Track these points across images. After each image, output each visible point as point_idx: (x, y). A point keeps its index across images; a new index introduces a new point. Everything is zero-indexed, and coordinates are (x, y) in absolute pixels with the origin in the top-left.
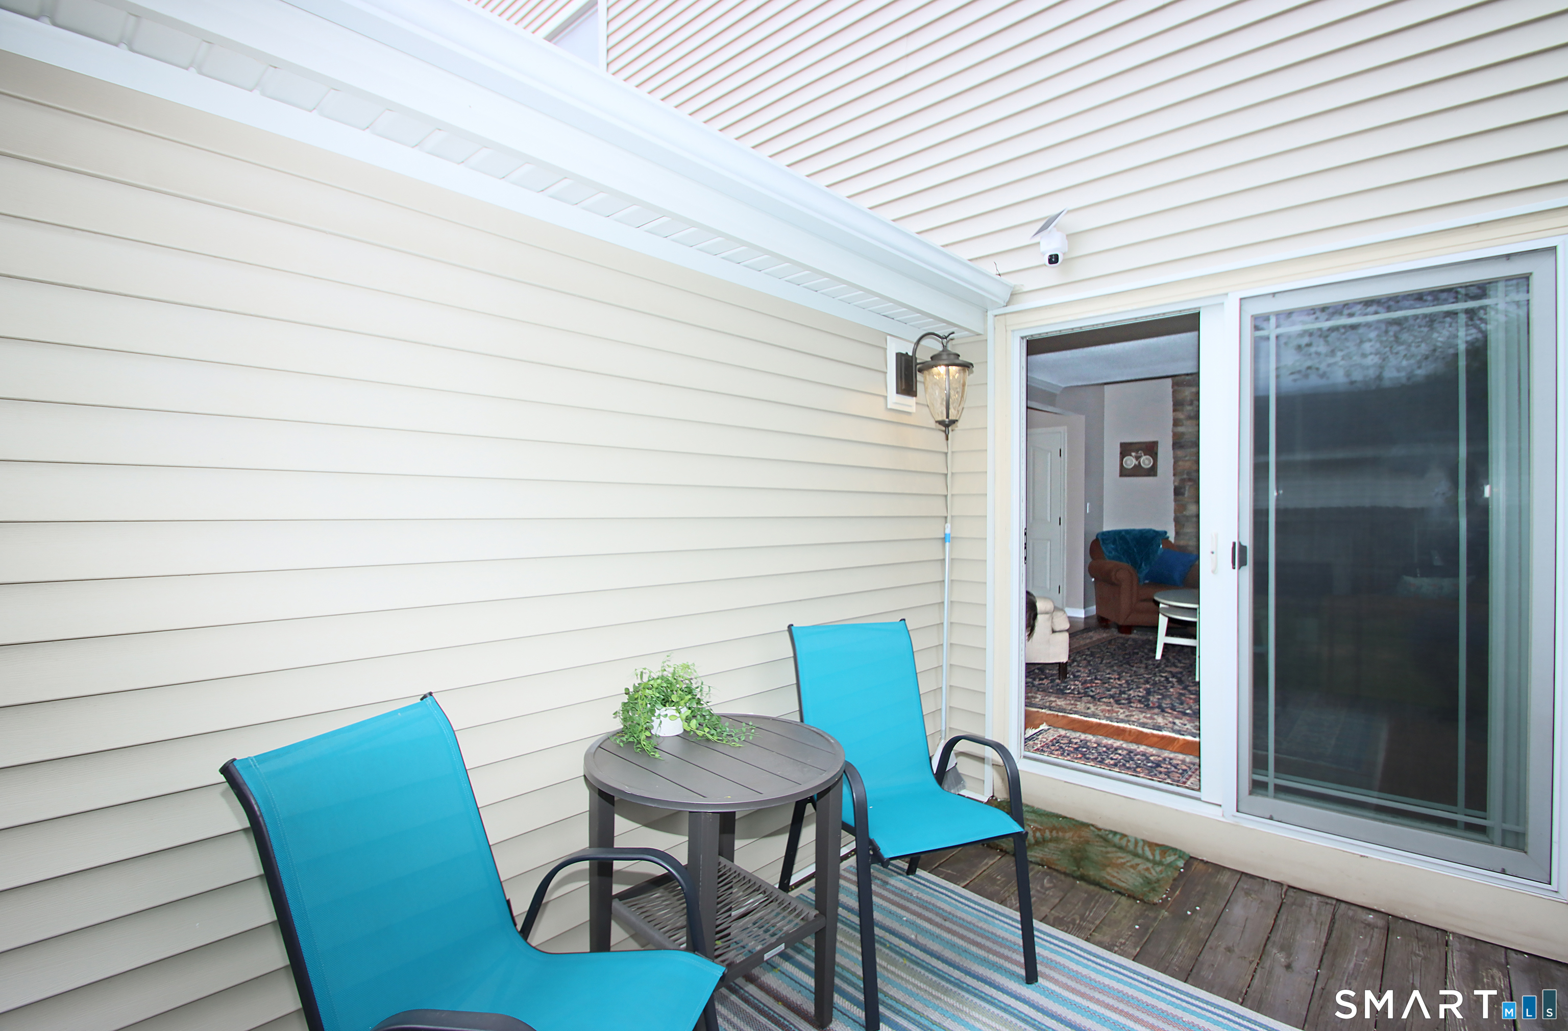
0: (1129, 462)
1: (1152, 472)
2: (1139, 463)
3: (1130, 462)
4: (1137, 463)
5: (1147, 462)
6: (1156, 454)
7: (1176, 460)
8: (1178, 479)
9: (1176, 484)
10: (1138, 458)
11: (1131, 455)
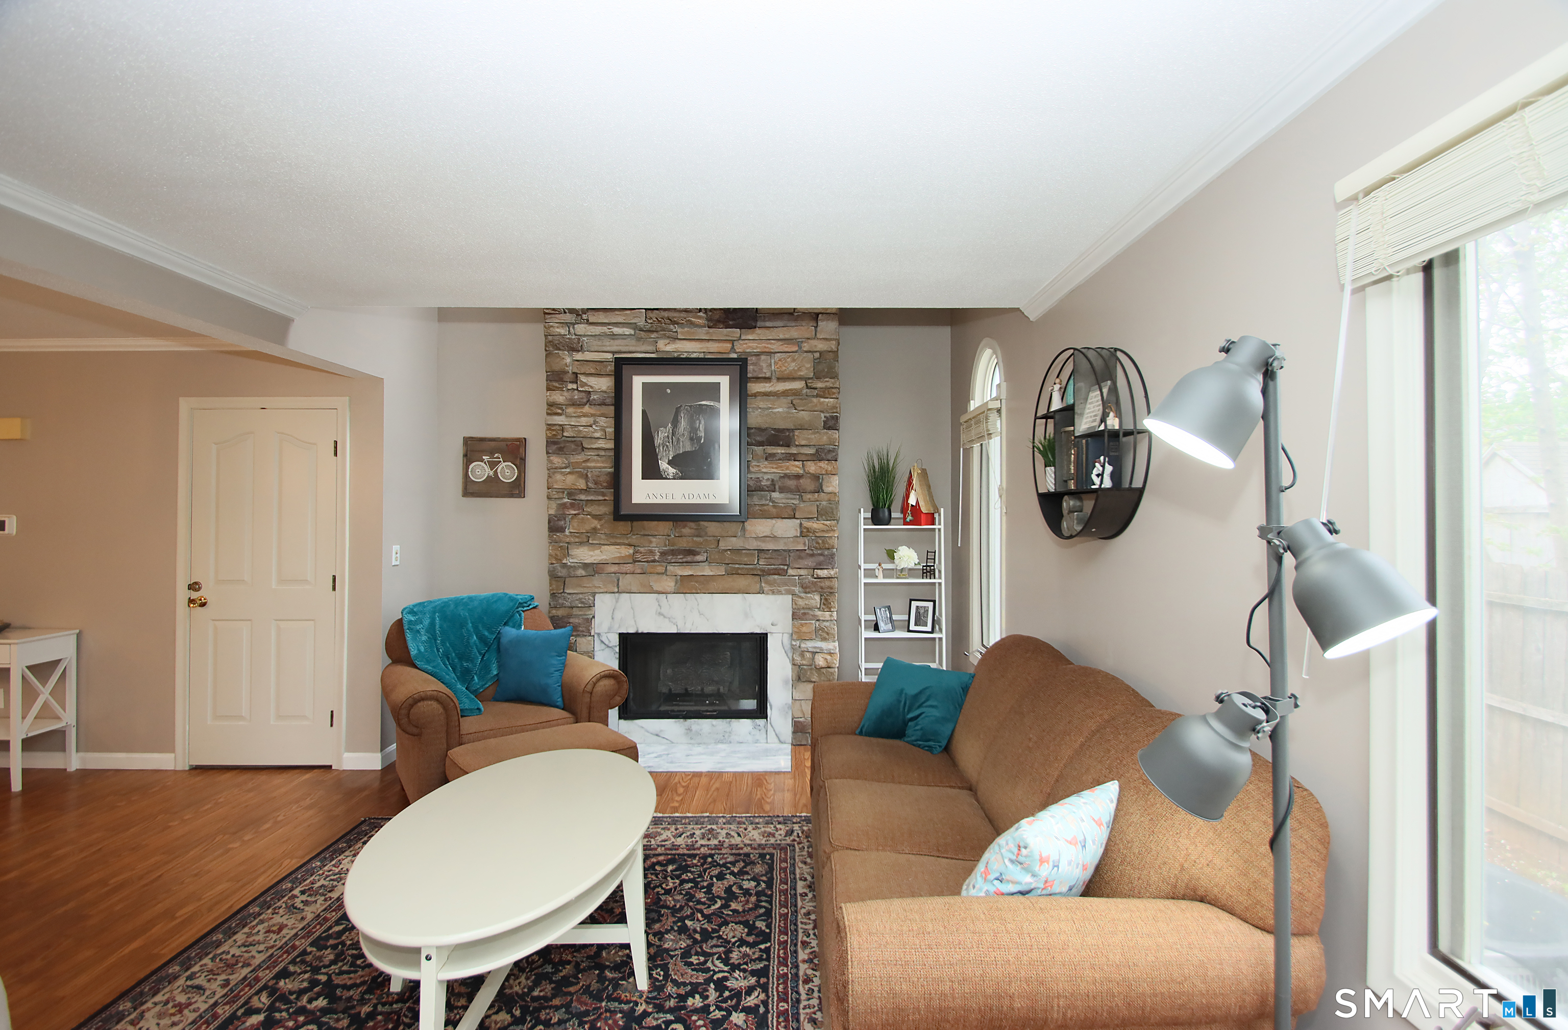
0: (478, 472)
1: (517, 489)
2: (496, 472)
3: (480, 471)
4: (491, 473)
5: (508, 472)
6: (523, 460)
7: (552, 470)
8: (554, 505)
9: (552, 512)
10: (493, 465)
11: (482, 461)
